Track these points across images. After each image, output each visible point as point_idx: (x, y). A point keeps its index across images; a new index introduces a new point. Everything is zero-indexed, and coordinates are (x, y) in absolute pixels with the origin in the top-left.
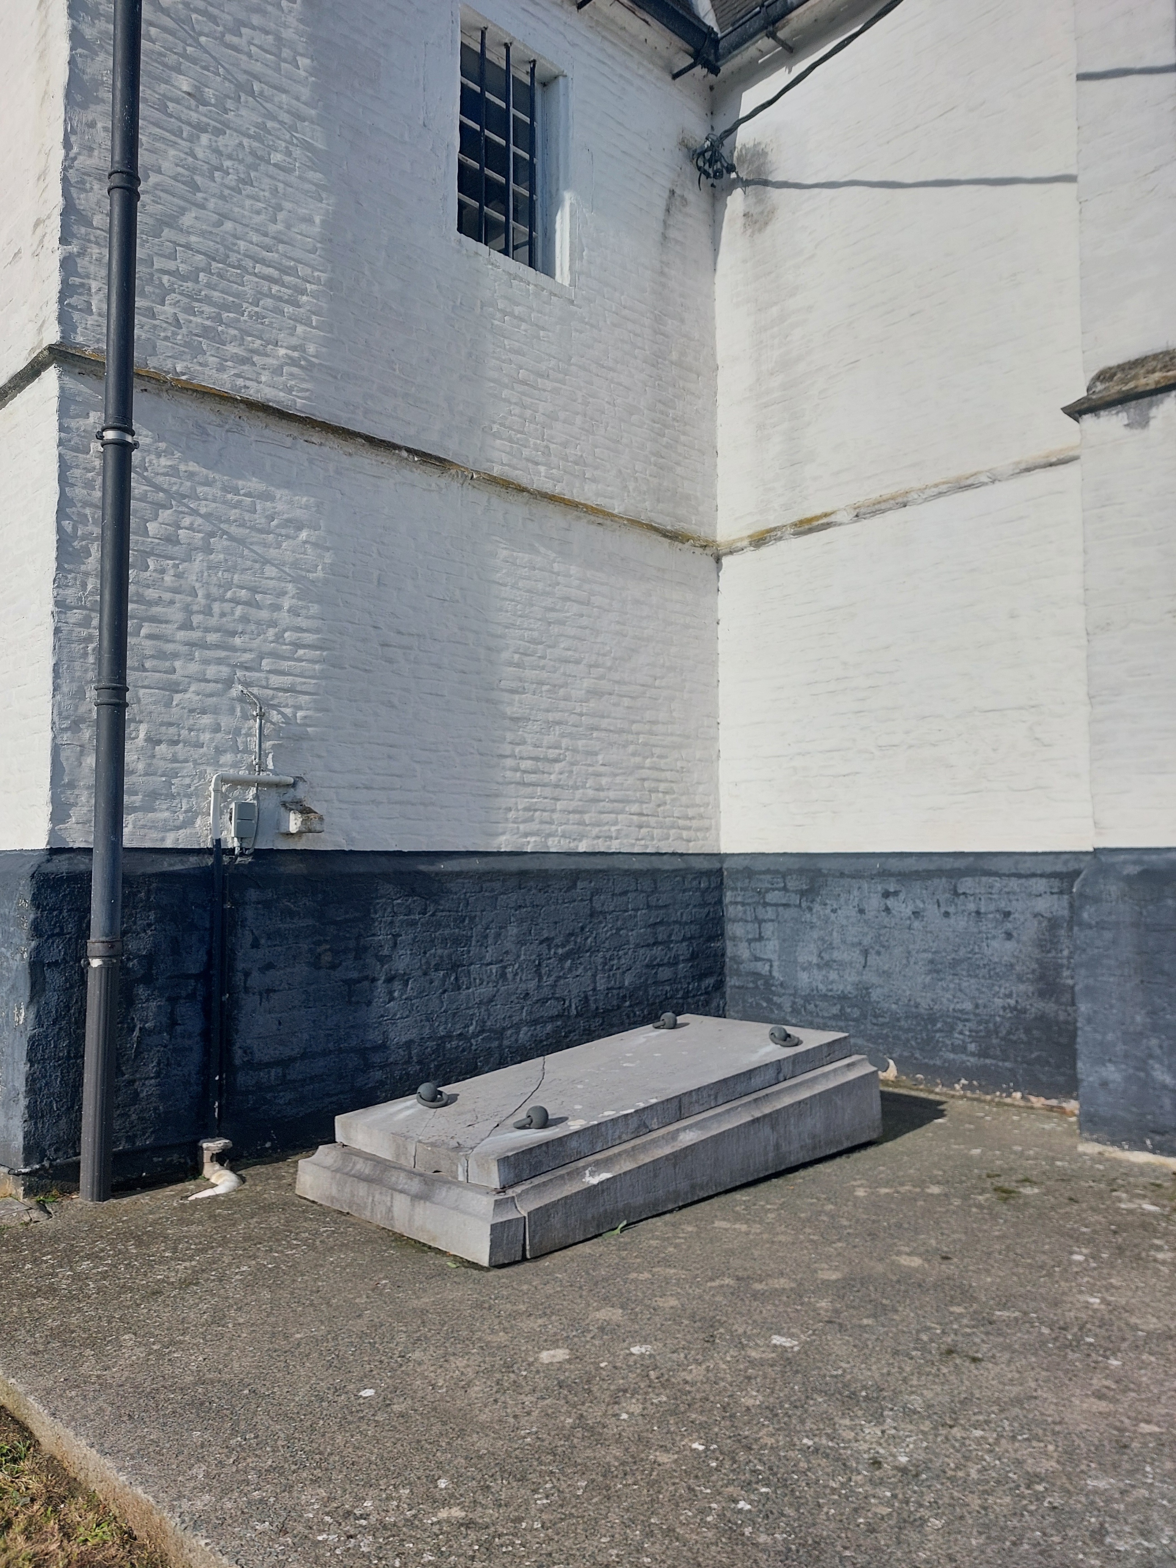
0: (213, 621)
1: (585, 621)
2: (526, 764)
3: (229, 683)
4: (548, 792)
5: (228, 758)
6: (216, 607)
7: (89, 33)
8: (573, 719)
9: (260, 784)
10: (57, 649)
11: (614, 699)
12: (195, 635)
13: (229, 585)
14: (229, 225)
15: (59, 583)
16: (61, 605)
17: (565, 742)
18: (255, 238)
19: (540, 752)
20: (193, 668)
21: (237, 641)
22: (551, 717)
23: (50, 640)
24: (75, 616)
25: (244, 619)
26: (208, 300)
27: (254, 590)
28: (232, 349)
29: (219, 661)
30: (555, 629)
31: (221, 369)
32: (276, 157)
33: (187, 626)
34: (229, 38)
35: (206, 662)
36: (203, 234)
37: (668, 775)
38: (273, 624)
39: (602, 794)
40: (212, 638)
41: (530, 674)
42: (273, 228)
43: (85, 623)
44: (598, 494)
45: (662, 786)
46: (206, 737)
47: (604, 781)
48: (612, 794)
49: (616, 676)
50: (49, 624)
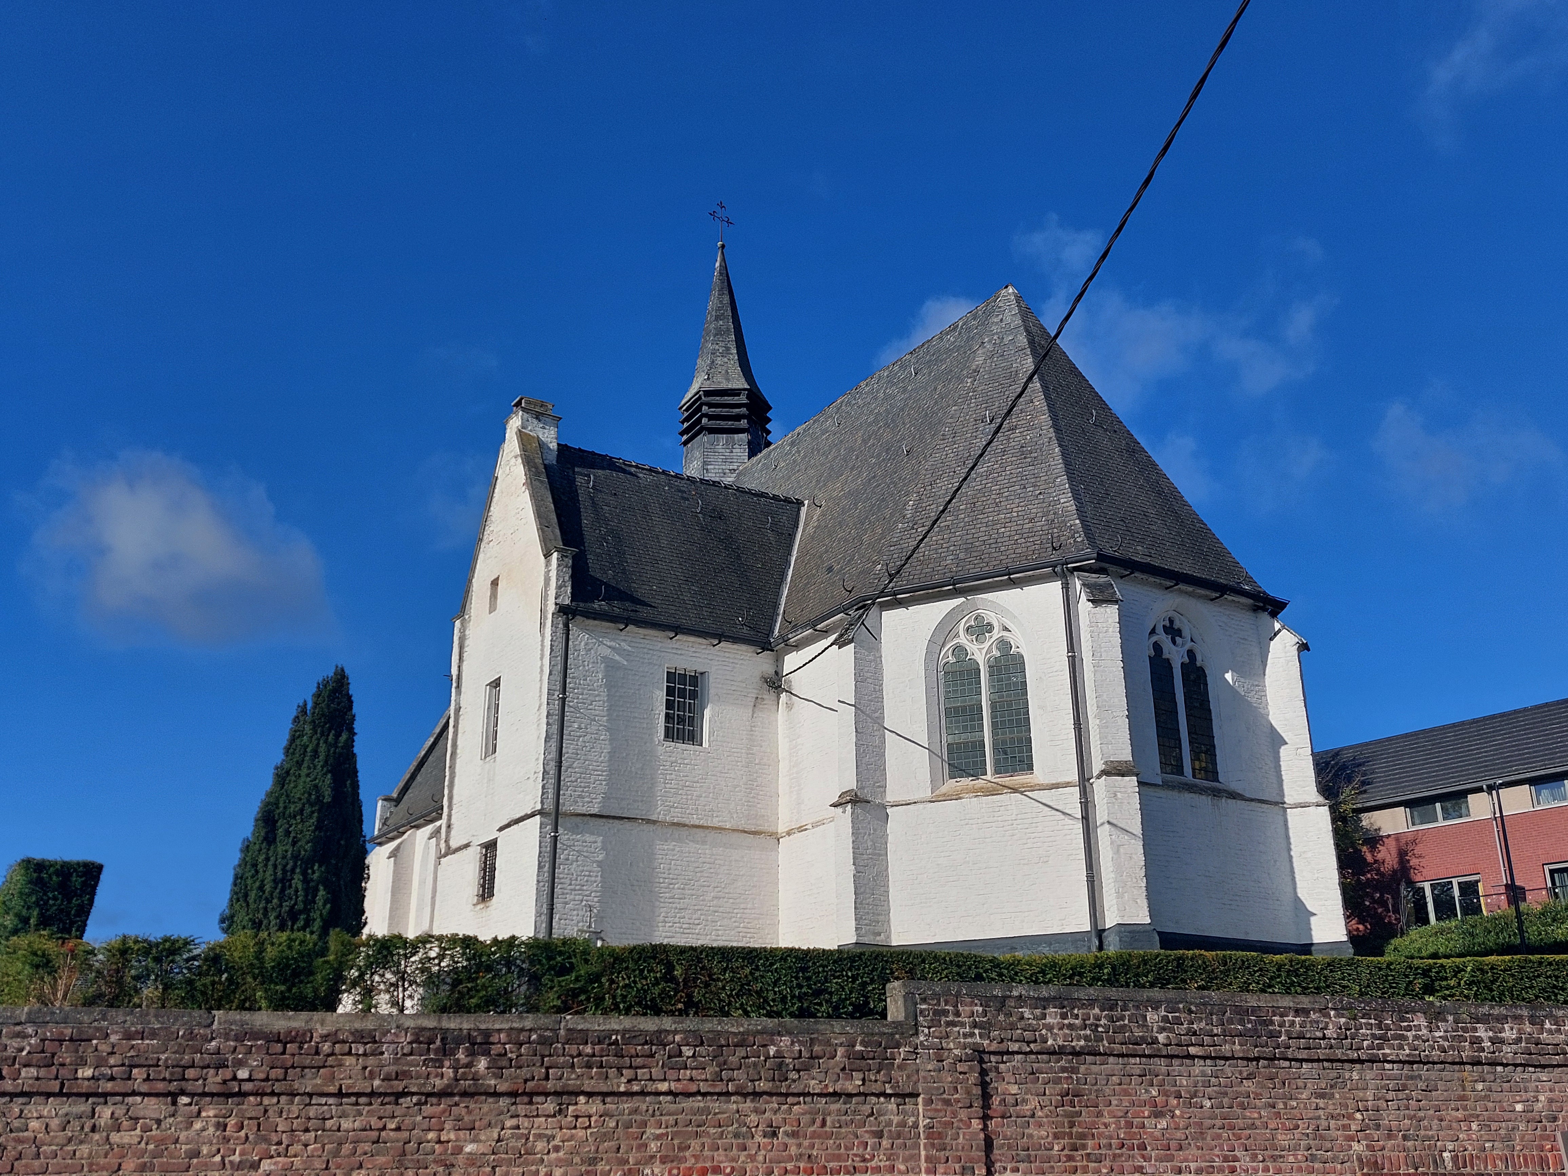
0: (578, 882)
1: (712, 871)
2: (684, 926)
3: (582, 901)
4: (694, 936)
5: (581, 924)
6: (579, 878)
7: (551, 721)
8: (706, 908)
9: (590, 932)
10: (537, 894)
11: (725, 900)
12: (572, 887)
13: (583, 871)
14: (587, 762)
15: (538, 876)
16: (538, 881)
17: (702, 917)
18: (595, 764)
19: (691, 921)
20: (572, 897)
21: (585, 888)
22: (696, 908)
23: (535, 892)
24: (542, 884)
25: (587, 881)
26: (580, 787)
27: (590, 872)
28: (587, 799)
29: (579, 895)
30: (699, 874)
31: (583, 806)
32: (602, 737)
33: (570, 885)
34: (590, 707)
35: (575, 895)
36: (579, 767)
37: (752, 930)
38: (595, 882)
39: (719, 938)
40: (578, 887)
41: (687, 892)
42: (600, 759)
43: (544, 886)
44: (719, 822)
45: (749, 935)
46: (574, 918)
47: (720, 933)
48: (724, 938)
49: (727, 891)
50: (535, 887)
